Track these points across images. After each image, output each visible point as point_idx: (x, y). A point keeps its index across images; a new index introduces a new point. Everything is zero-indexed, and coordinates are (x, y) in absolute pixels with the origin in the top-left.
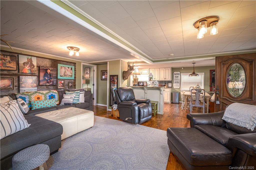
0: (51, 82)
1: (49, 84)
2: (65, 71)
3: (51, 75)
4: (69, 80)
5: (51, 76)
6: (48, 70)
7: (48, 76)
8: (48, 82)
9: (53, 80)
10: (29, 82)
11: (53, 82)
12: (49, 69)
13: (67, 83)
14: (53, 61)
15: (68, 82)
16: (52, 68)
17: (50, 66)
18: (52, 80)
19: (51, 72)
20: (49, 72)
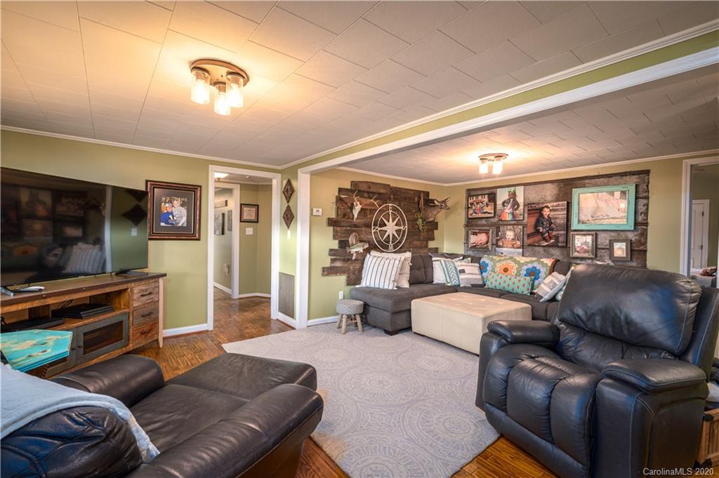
0: (551, 238)
1: (546, 244)
2: (598, 205)
3: (552, 221)
4: (613, 234)
5: (551, 223)
6: (546, 209)
7: (545, 223)
8: (545, 239)
9: (557, 233)
10: (509, 237)
11: (557, 238)
12: (547, 207)
13: (607, 242)
14: (562, 184)
15: (610, 240)
16: (555, 204)
17: (554, 198)
18: (554, 233)
19: (552, 213)
20: (548, 214)
